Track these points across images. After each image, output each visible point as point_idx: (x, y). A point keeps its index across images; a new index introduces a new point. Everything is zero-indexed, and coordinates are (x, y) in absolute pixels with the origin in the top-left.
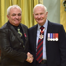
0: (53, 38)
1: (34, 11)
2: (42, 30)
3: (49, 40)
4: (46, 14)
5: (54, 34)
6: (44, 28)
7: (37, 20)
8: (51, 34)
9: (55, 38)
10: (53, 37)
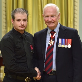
0: (65, 45)
1: (44, 12)
2: (52, 35)
3: (60, 46)
4: (59, 16)
5: (66, 39)
6: (55, 32)
7: (47, 23)
8: (63, 39)
9: (67, 44)
10: (65, 43)
